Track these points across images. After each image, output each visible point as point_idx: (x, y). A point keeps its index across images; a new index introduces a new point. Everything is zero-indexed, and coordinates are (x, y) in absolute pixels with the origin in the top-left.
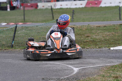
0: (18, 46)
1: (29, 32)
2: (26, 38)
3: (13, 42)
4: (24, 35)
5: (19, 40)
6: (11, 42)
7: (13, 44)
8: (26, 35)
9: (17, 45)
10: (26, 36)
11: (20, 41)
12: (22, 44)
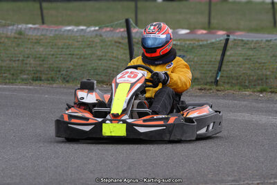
0: (228, 83)
1: (251, 54)
2: (247, 66)
3: (218, 73)
4: (241, 59)
5: (231, 70)
6: (215, 75)
7: (218, 78)
8: (247, 59)
9: (226, 81)
10: (247, 61)
11: (233, 72)
12: (237, 80)
